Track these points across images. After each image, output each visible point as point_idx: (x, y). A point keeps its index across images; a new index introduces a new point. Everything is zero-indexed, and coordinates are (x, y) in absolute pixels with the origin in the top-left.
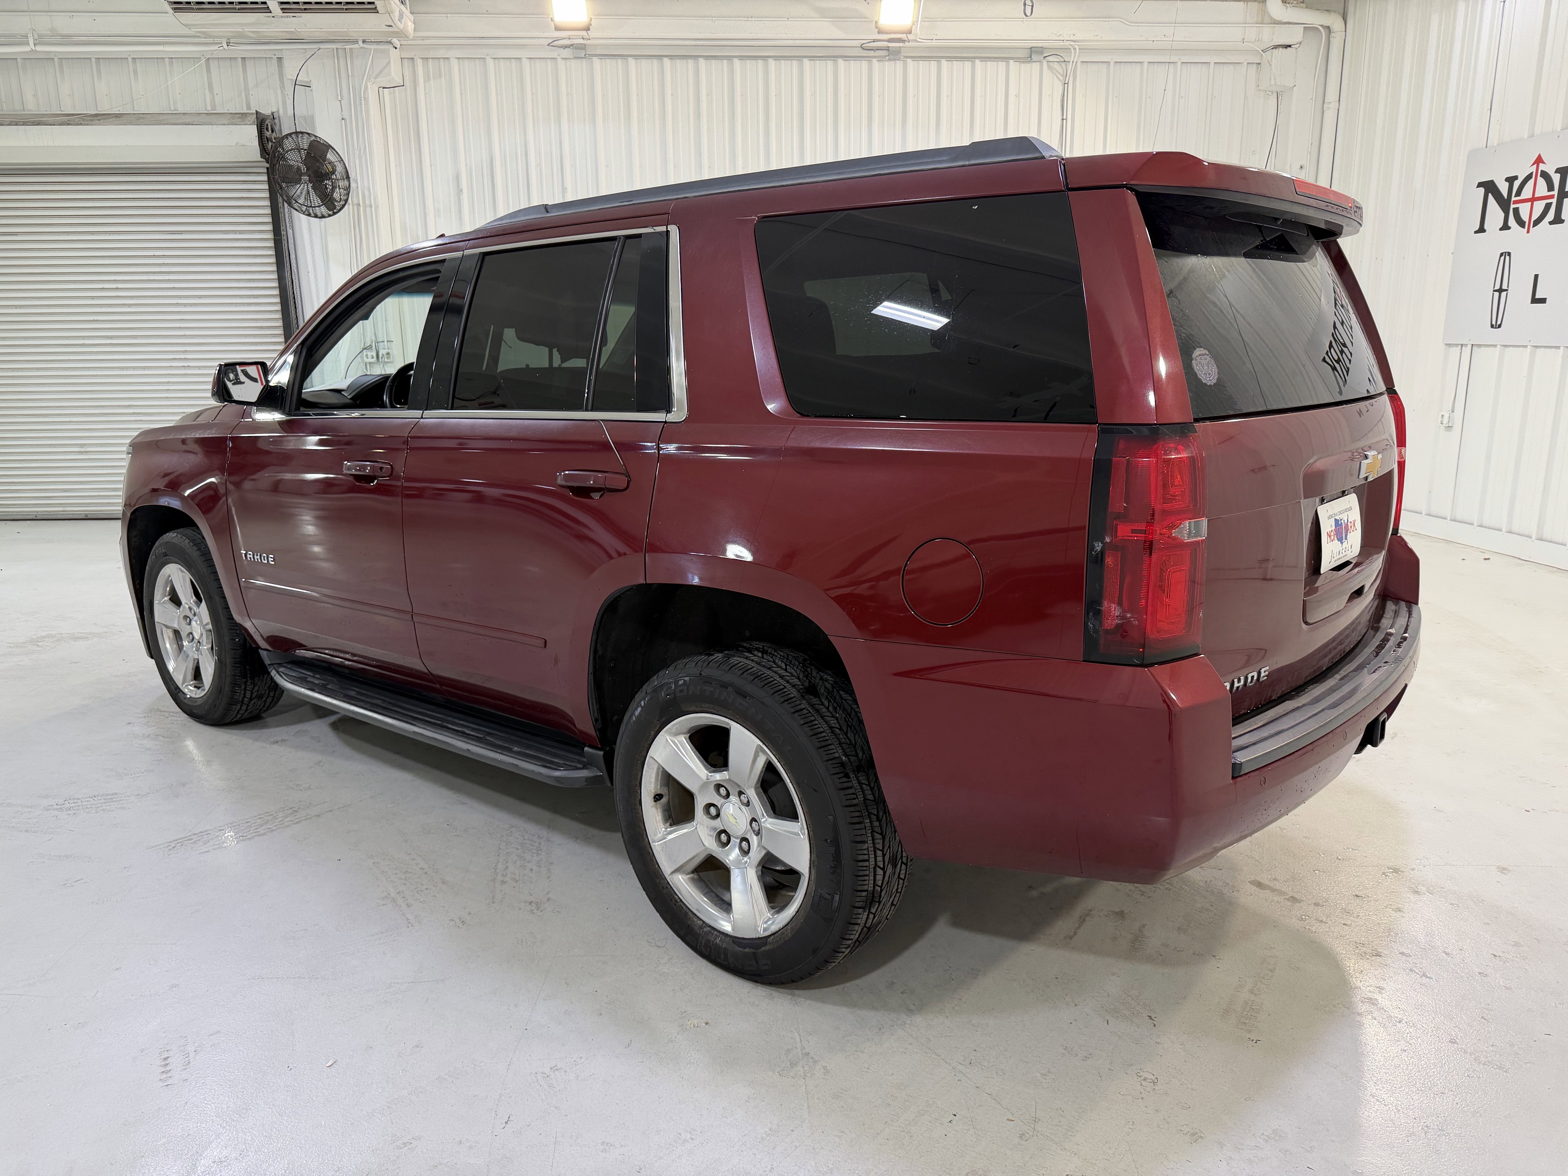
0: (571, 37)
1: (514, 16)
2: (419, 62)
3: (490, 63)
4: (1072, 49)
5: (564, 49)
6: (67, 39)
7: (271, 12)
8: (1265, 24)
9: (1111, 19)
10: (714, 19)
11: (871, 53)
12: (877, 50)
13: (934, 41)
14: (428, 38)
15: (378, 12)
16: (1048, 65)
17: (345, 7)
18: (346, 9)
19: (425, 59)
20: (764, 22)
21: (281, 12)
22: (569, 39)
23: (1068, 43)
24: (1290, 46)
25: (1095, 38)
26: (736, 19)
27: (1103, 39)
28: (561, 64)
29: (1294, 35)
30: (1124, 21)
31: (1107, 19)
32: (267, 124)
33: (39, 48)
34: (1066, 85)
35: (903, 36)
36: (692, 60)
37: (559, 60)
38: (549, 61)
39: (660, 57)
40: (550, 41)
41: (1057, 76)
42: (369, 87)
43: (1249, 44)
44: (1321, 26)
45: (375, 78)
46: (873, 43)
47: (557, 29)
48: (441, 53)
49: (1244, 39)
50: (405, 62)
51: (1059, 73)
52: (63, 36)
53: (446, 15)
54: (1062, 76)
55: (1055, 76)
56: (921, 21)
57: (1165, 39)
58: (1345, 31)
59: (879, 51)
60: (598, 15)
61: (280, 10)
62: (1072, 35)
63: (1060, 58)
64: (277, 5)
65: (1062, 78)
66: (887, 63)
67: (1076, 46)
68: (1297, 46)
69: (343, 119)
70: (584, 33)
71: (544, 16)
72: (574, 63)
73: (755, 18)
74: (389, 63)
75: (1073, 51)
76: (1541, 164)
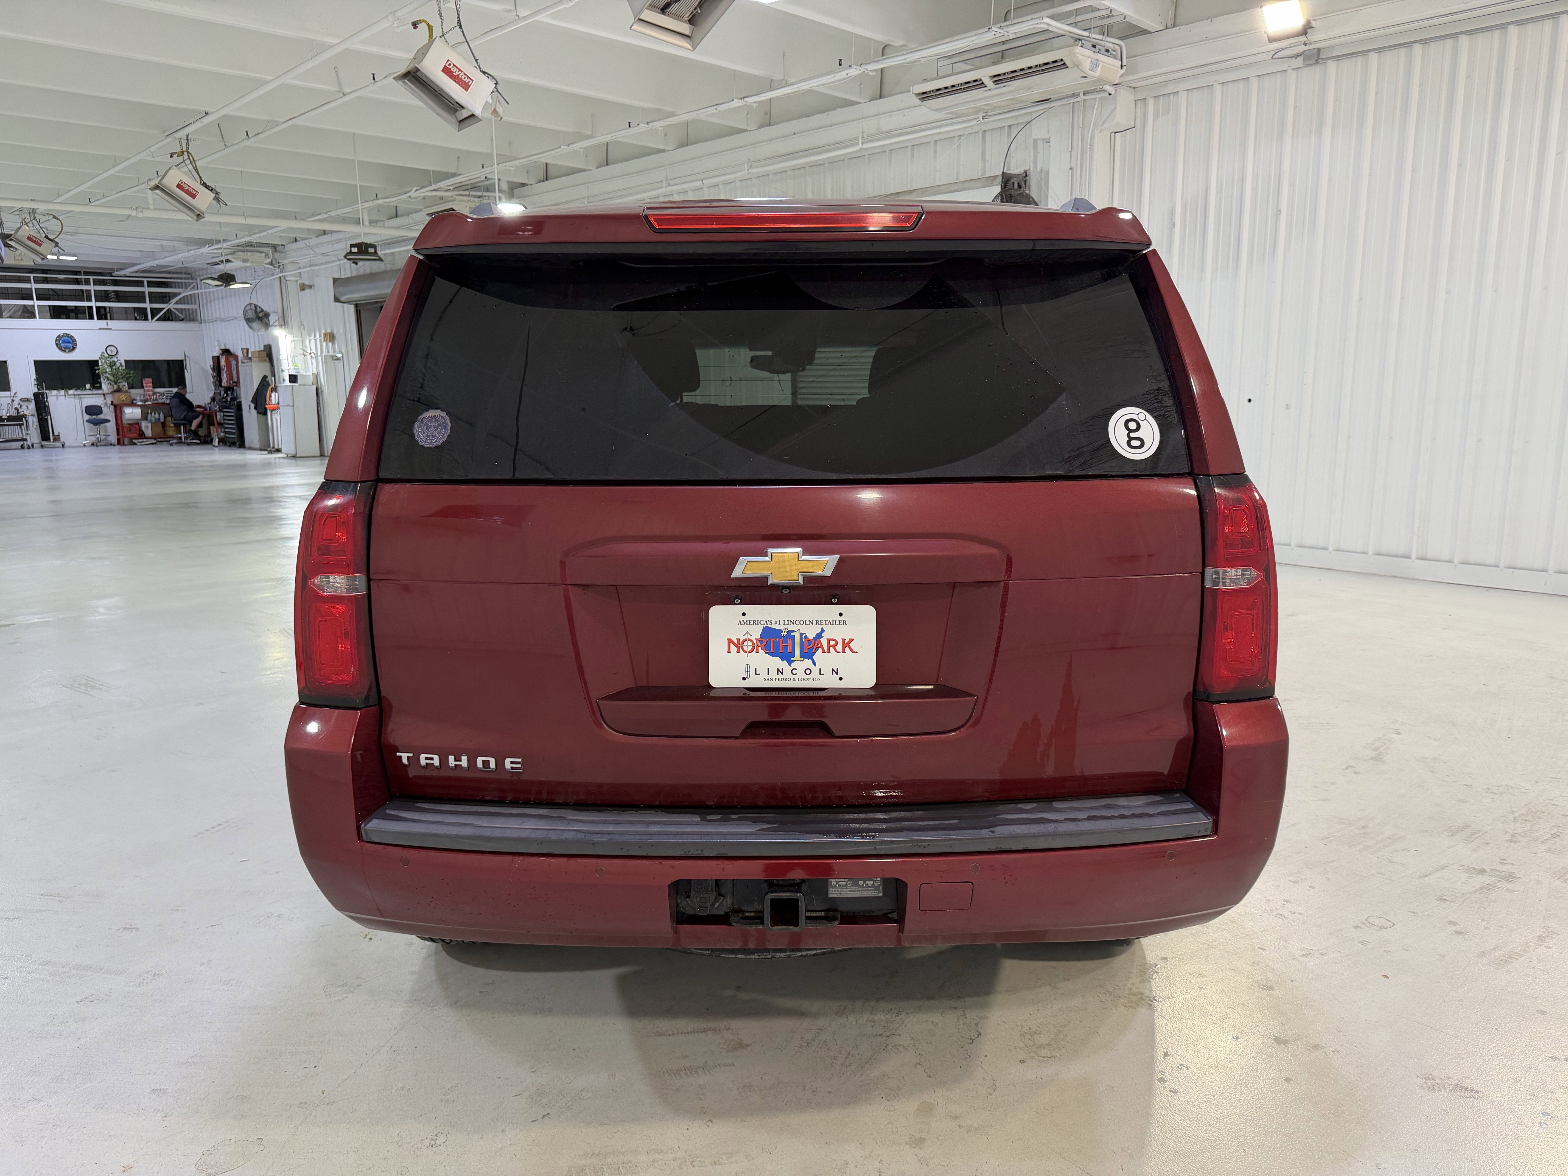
1: (1231, 37)
2: (1151, 102)
3: (1217, 89)
5: (1296, 58)
6: (888, 134)
7: (986, 86)
14: (1147, 78)
15: (1067, 67)
17: (1041, 69)
18: (1043, 70)
19: (1157, 97)
21: (993, 84)
22: (1290, 47)
28: (1292, 76)
32: (1013, 183)
33: (865, 146)
36: (1451, 40)
37: (1291, 72)
38: (1281, 75)
40: (1272, 53)
42: (1096, 135)
45: (1102, 125)
47: (1271, 40)
48: (1171, 89)
50: (1139, 103)
52: (886, 132)
53: (1166, 51)
60: (1319, 15)
61: (992, 83)
64: (989, 79)
69: (1071, 169)
70: (1303, 38)
71: (1255, 31)
72: (1306, 72)
74: (1115, 108)
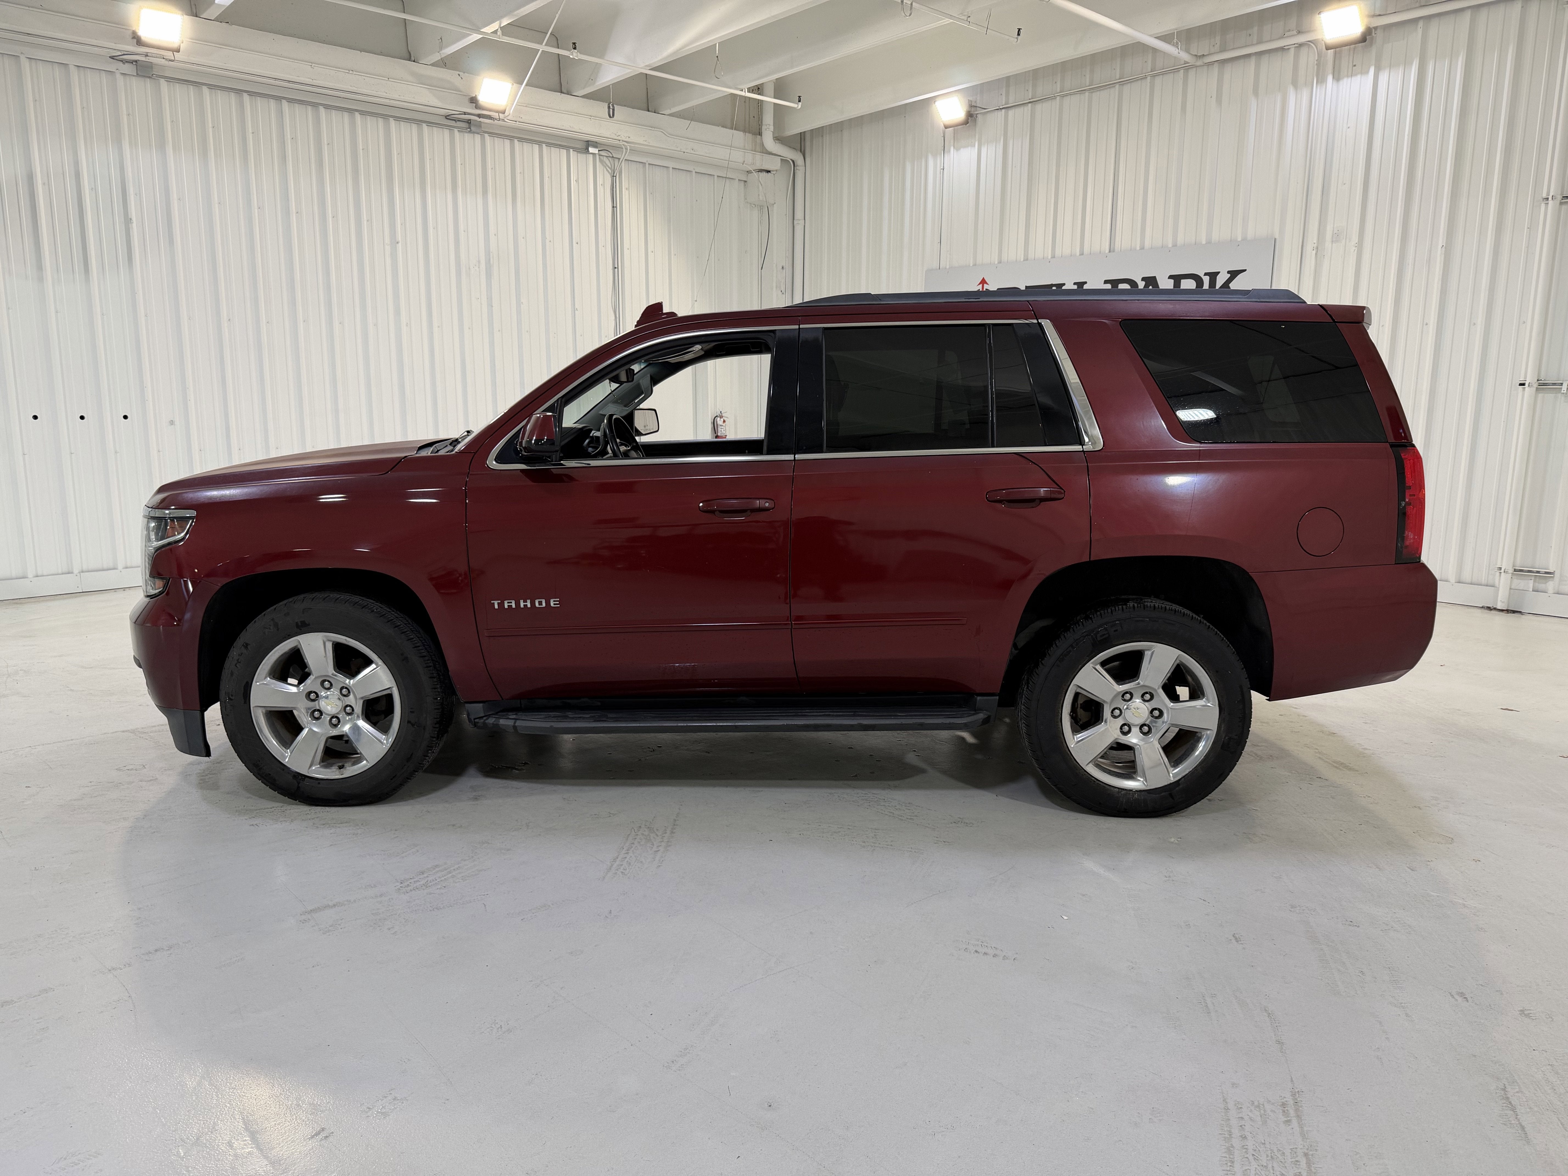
0: (149, 54)
1: (80, 19)
3: (25, 63)
4: (624, 149)
5: (131, 64)
8: (757, 152)
9: (656, 129)
10: (313, 65)
11: (453, 123)
12: (458, 121)
13: (518, 123)
16: (599, 157)
20: (364, 77)
23: (621, 143)
24: (769, 171)
25: (645, 143)
26: (337, 69)
27: (650, 144)
28: (120, 80)
29: (774, 164)
30: (665, 133)
31: (653, 129)
34: (615, 177)
35: (495, 115)
37: (118, 76)
38: (103, 74)
39: (239, 92)
40: (119, 53)
41: (606, 169)
43: (747, 166)
44: (791, 160)
46: (464, 116)
47: (137, 43)
49: (744, 162)
51: (609, 167)
54: (611, 169)
55: (605, 169)
56: (516, 105)
57: (693, 152)
58: (805, 166)
59: (460, 122)
60: (192, 39)
62: (627, 138)
63: (610, 154)
65: (610, 171)
66: (466, 135)
67: (628, 147)
68: (775, 172)
70: (167, 54)
71: (124, 27)
72: (135, 82)
73: (356, 72)
75: (624, 150)
76: (985, 285)
